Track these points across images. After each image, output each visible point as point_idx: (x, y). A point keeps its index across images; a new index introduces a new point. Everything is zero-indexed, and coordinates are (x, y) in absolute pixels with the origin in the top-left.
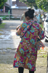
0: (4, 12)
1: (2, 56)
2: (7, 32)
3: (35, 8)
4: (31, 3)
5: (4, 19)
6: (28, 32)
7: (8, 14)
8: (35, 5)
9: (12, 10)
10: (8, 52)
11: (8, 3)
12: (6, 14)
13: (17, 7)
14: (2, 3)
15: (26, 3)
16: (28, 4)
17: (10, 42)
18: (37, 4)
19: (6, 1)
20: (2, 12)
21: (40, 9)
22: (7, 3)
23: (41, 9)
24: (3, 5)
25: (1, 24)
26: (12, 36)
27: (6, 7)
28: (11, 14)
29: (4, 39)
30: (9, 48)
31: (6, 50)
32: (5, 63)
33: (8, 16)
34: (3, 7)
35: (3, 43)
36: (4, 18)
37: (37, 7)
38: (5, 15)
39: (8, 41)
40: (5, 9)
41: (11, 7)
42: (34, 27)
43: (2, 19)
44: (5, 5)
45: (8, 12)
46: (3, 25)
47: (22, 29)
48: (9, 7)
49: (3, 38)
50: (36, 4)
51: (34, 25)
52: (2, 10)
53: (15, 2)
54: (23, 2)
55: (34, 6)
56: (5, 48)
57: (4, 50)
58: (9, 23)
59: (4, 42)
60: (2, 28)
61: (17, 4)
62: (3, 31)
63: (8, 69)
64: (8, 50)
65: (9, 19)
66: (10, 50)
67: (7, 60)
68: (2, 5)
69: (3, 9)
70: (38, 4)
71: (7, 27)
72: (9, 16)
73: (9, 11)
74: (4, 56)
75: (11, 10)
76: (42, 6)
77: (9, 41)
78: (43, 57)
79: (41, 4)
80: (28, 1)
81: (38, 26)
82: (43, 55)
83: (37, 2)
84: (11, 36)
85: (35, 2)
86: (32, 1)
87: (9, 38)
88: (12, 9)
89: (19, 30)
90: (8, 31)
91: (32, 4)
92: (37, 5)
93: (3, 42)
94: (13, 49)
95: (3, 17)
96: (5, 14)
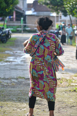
0: (14, 20)
1: (10, 89)
2: (19, 52)
3: (63, 14)
4: (56, 7)
5: (13, 32)
6: (42, 47)
7: (21, 23)
8: (63, 9)
9: (27, 17)
10: (20, 83)
11: (20, 5)
12: (18, 23)
13: (34, 12)
14: (11, 6)
15: (49, 6)
16: (52, 8)
17: (23, 68)
18: (67, 7)
19: (18, 3)
20: (11, 20)
21: (71, 16)
22: (18, 6)
23: (73, 15)
24: (13, 9)
25: (9, 40)
26: (26, 58)
27: (17, 13)
28: (25, 23)
29: (13, 63)
30: (20, 78)
31: (15, 81)
32: (14, 101)
33: (20, 26)
34: (13, 13)
35: (12, 69)
36: (15, 30)
37: (67, 12)
38: (16, 26)
39: (19, 66)
40: (16, 16)
41: (25, 12)
42: (48, 39)
43: (10, 32)
44: (16, 9)
45: (20, 20)
46: (12, 41)
47: (32, 44)
48: (21, 12)
49: (12, 61)
50: (65, 8)
51: (48, 36)
52: (12, 17)
53: (32, 5)
54: (44, 5)
55: (62, 11)
56: (15, 77)
57: (13, 80)
58: (21, 37)
59: (14, 67)
60: (11, 46)
61: (34, 9)
62: (12, 50)
63: (18, 110)
64: (19, 80)
65: (22, 32)
66: (23, 80)
67: (18, 95)
68: (10, 10)
69: (13, 15)
70: (69, 8)
71: (19, 43)
72: (22, 27)
73: (22, 19)
74: (13, 89)
75: (25, 17)
76: (74, 12)
77: (22, 65)
78: (75, 91)
79: (72, 7)
80: (51, 3)
81: (54, 38)
82: (74, 89)
83: (66, 4)
84: (24, 58)
85: (64, 4)
86: (59, 4)
87: (22, 61)
88: (26, 15)
89: (29, 45)
90: (19, 50)
91: (58, 8)
92: (67, 9)
93: (11, 67)
94: (27, 79)
95: (12, 29)
96: (16, 24)
